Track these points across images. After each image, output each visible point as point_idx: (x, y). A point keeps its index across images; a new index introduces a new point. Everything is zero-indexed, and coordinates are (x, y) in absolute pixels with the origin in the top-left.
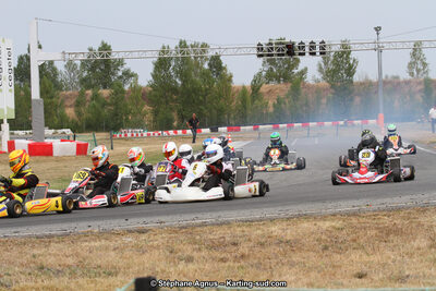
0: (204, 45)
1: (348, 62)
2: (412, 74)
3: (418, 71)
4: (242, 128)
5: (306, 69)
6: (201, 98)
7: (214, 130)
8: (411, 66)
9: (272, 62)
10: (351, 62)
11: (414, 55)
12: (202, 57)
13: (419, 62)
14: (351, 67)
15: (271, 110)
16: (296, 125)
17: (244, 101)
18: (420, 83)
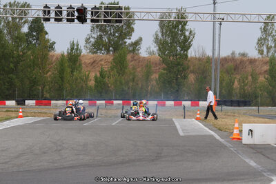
0: (26, 5)
1: (183, 34)
2: (261, 52)
3: (269, 49)
4: (53, 102)
5: (141, 39)
6: (12, 65)
7: (21, 102)
8: (261, 42)
9: (102, 29)
10: (187, 33)
11: (265, 30)
12: (22, 18)
13: (270, 38)
14: (186, 39)
15: (92, 83)
16: (115, 102)
17: (62, 71)
18: (266, 63)
